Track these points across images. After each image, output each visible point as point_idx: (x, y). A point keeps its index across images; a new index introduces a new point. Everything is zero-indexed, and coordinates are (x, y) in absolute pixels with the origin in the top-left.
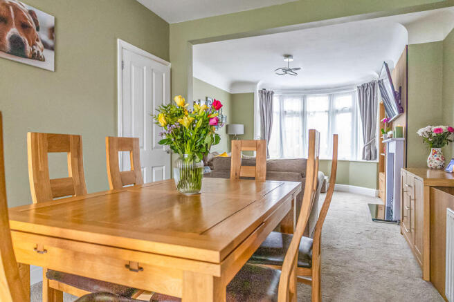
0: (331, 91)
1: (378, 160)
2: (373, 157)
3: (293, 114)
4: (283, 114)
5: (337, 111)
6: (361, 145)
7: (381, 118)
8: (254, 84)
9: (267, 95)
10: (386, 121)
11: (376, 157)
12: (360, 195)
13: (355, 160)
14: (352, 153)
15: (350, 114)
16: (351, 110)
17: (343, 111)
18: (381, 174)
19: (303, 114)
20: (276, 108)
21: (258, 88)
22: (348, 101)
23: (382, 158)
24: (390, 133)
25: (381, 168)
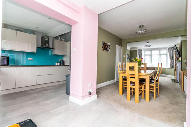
0: (160, 49)
1: (175, 68)
2: (173, 67)
3: (148, 55)
4: (145, 55)
5: (162, 54)
6: (169, 64)
7: (176, 56)
8: (137, 48)
9: (140, 51)
10: (177, 58)
11: (174, 67)
12: (169, 77)
13: (167, 68)
14: (166, 66)
15: (166, 55)
16: (166, 54)
17: (163, 54)
18: (176, 72)
19: (151, 55)
20: (143, 54)
21: (138, 49)
22: (165, 52)
23: (176, 67)
24: (177, 61)
25: (175, 70)
